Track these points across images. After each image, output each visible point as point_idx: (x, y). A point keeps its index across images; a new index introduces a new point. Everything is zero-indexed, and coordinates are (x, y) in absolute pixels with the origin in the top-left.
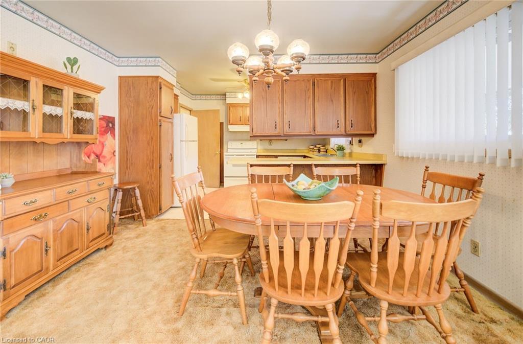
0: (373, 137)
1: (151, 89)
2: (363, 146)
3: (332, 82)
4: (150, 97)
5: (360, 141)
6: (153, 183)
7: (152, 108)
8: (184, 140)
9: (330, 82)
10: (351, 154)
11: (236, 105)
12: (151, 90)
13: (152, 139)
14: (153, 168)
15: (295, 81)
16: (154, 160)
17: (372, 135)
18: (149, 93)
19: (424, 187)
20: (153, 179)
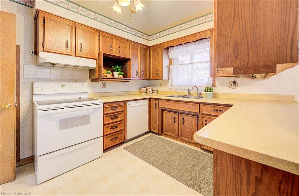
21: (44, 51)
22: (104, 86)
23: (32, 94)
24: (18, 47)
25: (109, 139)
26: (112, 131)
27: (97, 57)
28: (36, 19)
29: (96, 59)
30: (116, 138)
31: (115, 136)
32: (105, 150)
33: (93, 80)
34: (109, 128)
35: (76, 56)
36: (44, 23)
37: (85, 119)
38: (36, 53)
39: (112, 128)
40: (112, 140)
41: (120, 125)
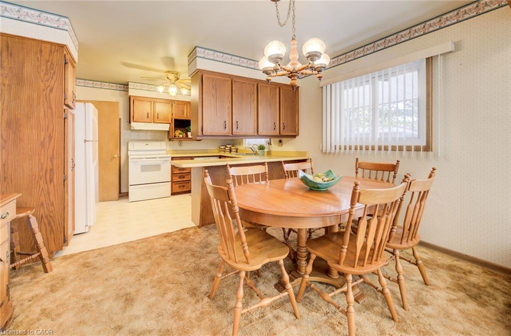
0: (295, 138)
1: (47, 62)
2: (283, 145)
3: (270, 89)
4: (45, 74)
5: (280, 141)
6: (52, 205)
7: (51, 90)
8: (91, 139)
9: (269, 88)
10: (269, 153)
11: (142, 99)
12: (49, 64)
13: (50, 137)
14: (51, 181)
15: (242, 83)
16: (55, 168)
17: (294, 136)
18: (44, 68)
19: (357, 173)
20: (52, 198)
21: (134, 121)
22: (180, 145)
23: (128, 150)
24: (120, 119)
25: (177, 186)
26: (180, 180)
27: (170, 122)
28: (130, 99)
29: (170, 124)
30: (184, 186)
31: (183, 185)
32: (173, 194)
33: (170, 140)
34: (177, 177)
35: (154, 123)
36: (134, 103)
37: (157, 167)
38: (130, 123)
39: (180, 178)
40: (180, 187)
41: (187, 176)
